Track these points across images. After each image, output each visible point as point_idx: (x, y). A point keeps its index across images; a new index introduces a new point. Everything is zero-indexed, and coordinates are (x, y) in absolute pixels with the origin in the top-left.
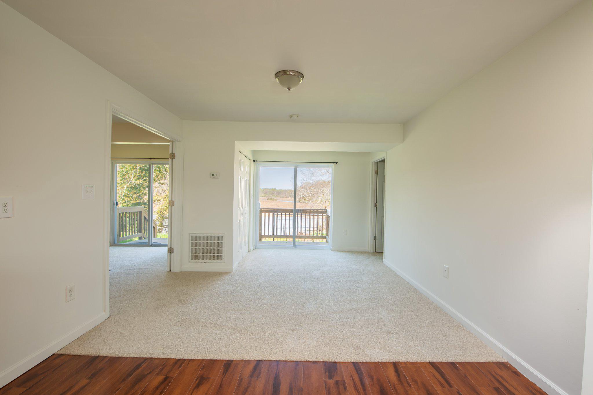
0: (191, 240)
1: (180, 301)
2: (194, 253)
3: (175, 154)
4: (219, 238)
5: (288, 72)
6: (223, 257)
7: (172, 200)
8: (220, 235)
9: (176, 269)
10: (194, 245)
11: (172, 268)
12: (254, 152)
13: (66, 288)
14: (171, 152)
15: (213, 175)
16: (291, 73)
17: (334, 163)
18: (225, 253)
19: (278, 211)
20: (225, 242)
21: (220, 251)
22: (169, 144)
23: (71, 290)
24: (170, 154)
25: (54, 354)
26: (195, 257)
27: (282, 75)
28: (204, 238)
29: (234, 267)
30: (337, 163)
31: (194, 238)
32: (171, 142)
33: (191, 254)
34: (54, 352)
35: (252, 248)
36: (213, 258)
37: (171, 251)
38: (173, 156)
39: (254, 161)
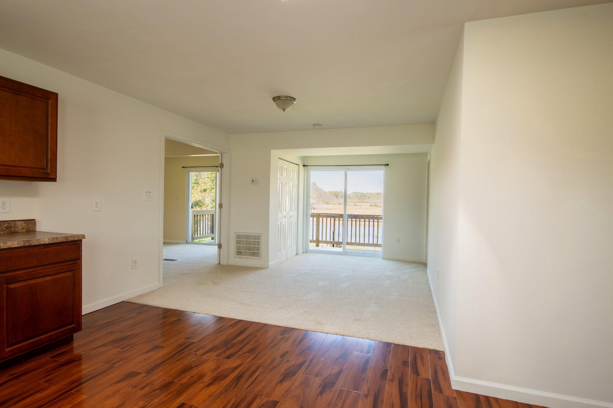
0: (235, 238)
1: (214, 283)
2: (238, 249)
3: (223, 164)
4: (257, 238)
5: (281, 97)
6: (261, 255)
7: (221, 203)
8: (259, 235)
9: (224, 262)
10: (238, 242)
11: (221, 260)
12: (304, 158)
13: (132, 260)
14: (220, 162)
15: (253, 181)
16: (284, 98)
17: (385, 165)
18: (262, 251)
19: (336, 216)
20: (263, 241)
21: (258, 249)
22: (219, 155)
23: (135, 262)
24: (220, 164)
25: (123, 301)
26: (239, 253)
27: (277, 100)
28: (247, 237)
29: (270, 264)
30: (388, 165)
31: (238, 236)
32: (221, 154)
33: (235, 250)
34: (124, 300)
35: (300, 251)
36: (254, 254)
37: (220, 246)
38: (222, 166)
39: (304, 166)
